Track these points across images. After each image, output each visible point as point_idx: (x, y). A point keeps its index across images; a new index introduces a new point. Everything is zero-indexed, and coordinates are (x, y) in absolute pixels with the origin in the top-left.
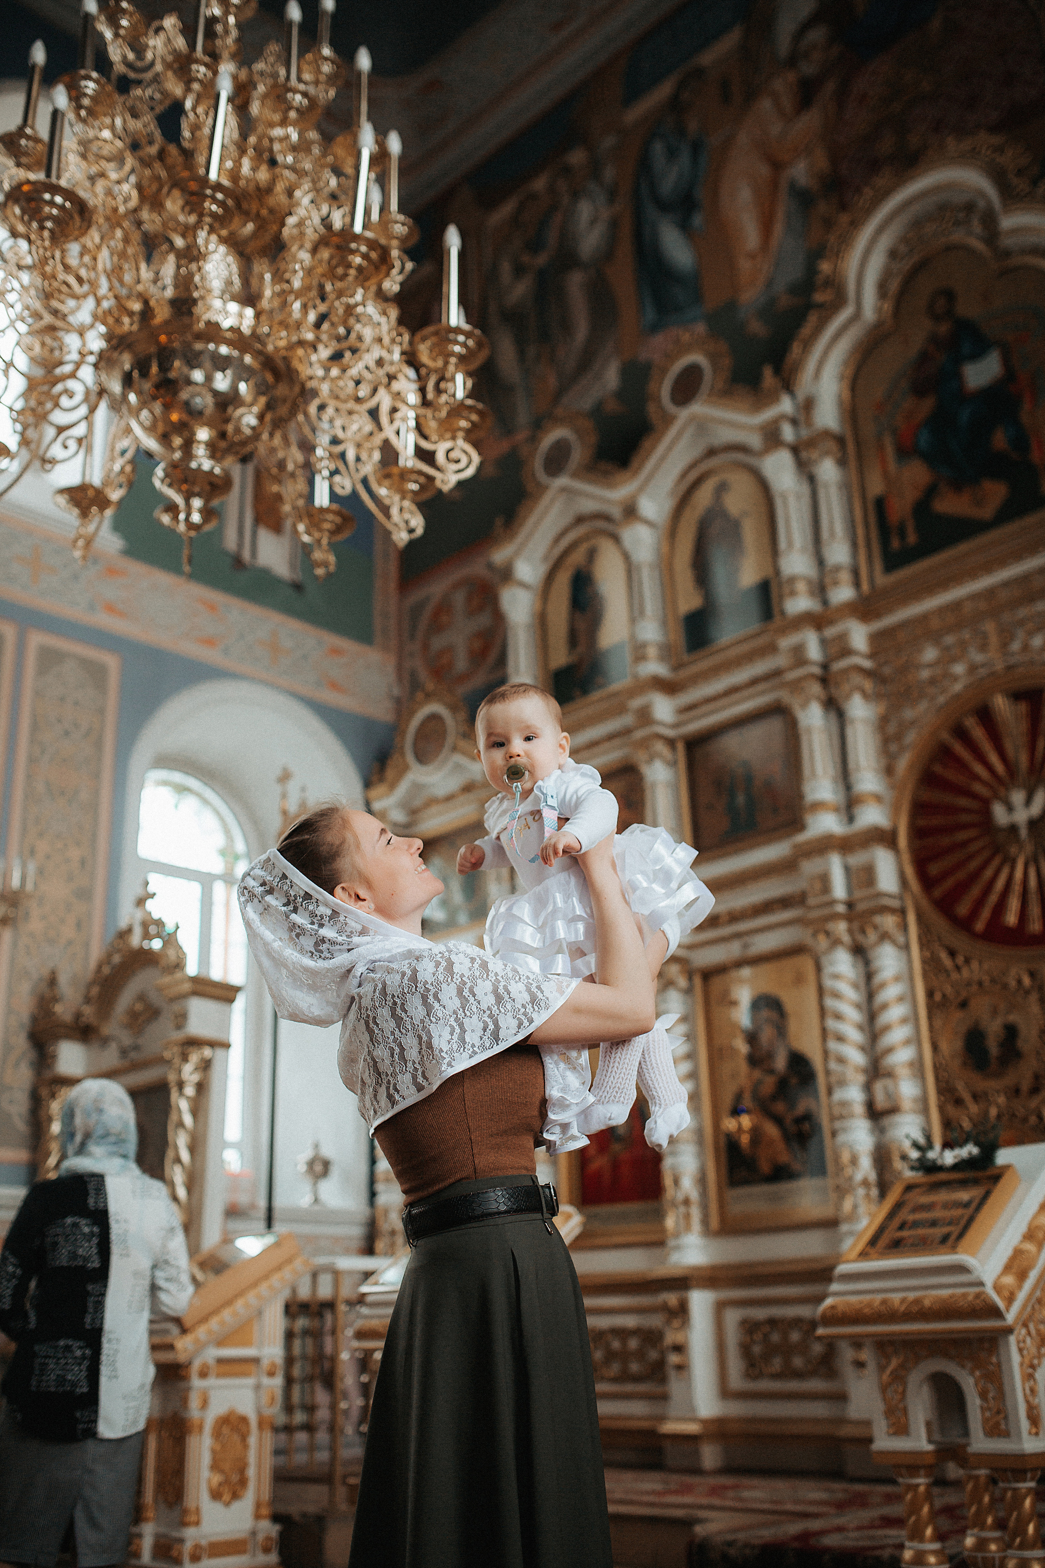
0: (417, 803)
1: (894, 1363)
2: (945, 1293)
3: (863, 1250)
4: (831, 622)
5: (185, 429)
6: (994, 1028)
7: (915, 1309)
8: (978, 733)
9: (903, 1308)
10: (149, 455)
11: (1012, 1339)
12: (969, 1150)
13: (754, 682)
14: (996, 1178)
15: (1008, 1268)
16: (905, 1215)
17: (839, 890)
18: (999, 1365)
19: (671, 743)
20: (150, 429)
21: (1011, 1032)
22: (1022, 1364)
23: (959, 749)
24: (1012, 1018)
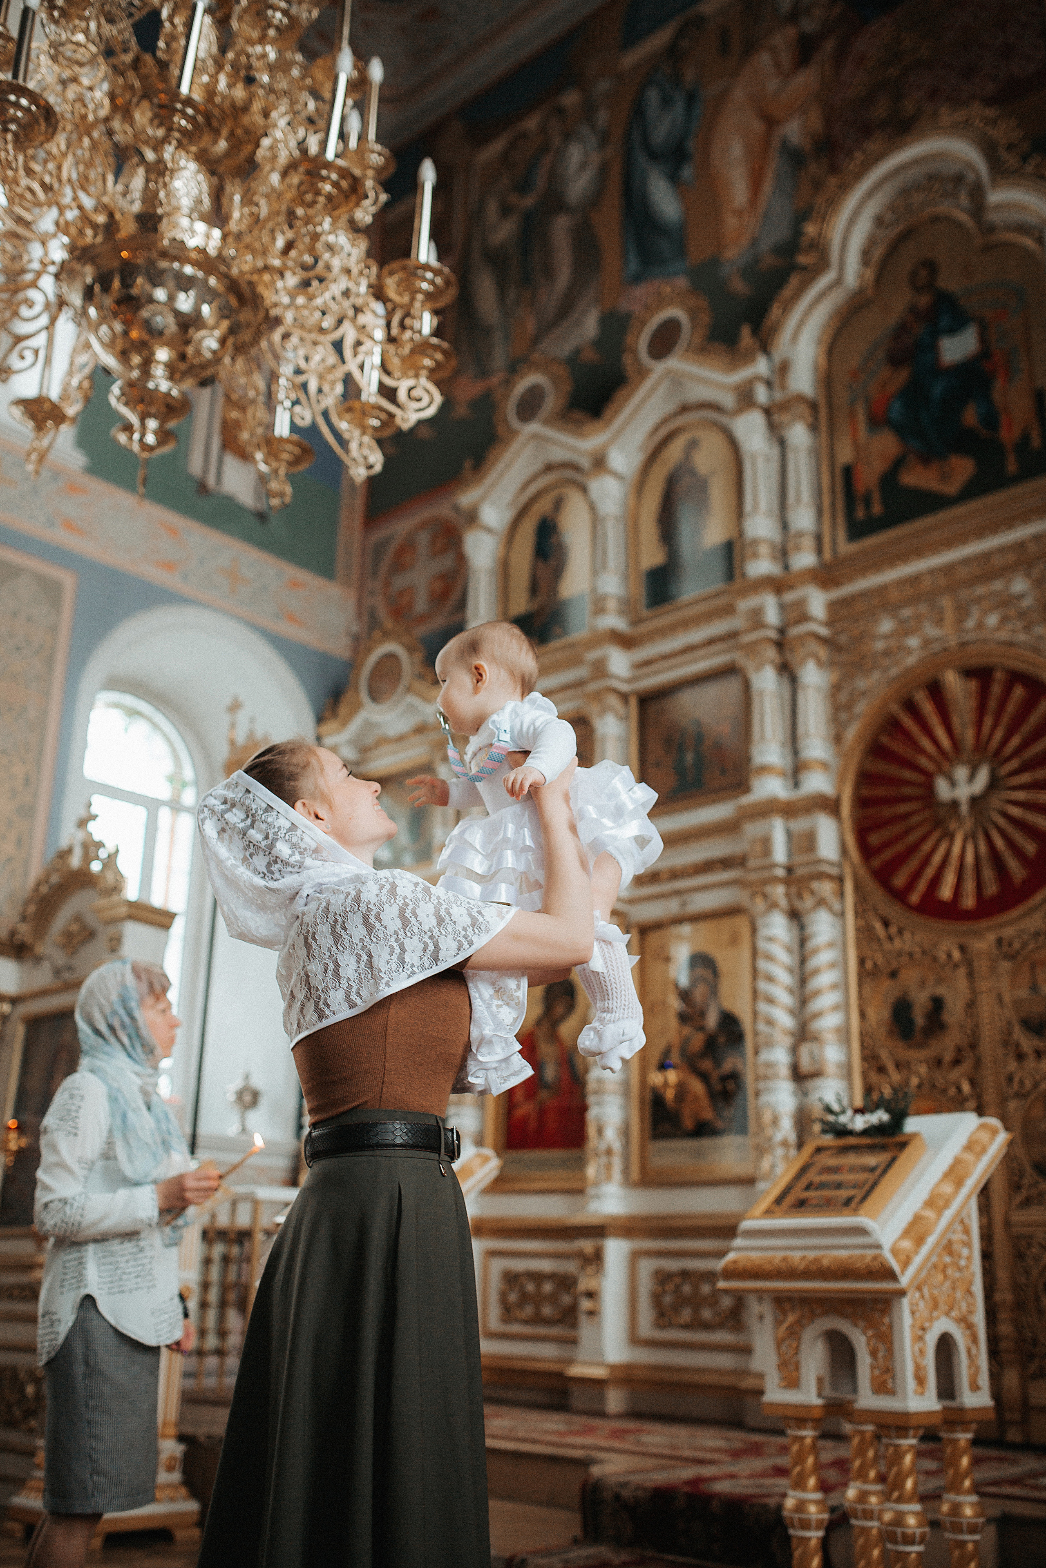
0: (369, 740)
1: (791, 1318)
2: (843, 1254)
3: (769, 1208)
4: (791, 587)
5: (145, 348)
6: (921, 999)
7: (814, 1267)
8: (928, 708)
9: (802, 1267)
10: (107, 371)
11: (905, 1302)
12: (881, 1116)
13: (711, 642)
14: (903, 1146)
15: (906, 1233)
16: (813, 1176)
17: (780, 854)
18: (891, 1325)
19: (624, 697)
20: (109, 346)
21: (938, 1004)
22: (913, 1326)
23: (908, 722)
24: (941, 991)
